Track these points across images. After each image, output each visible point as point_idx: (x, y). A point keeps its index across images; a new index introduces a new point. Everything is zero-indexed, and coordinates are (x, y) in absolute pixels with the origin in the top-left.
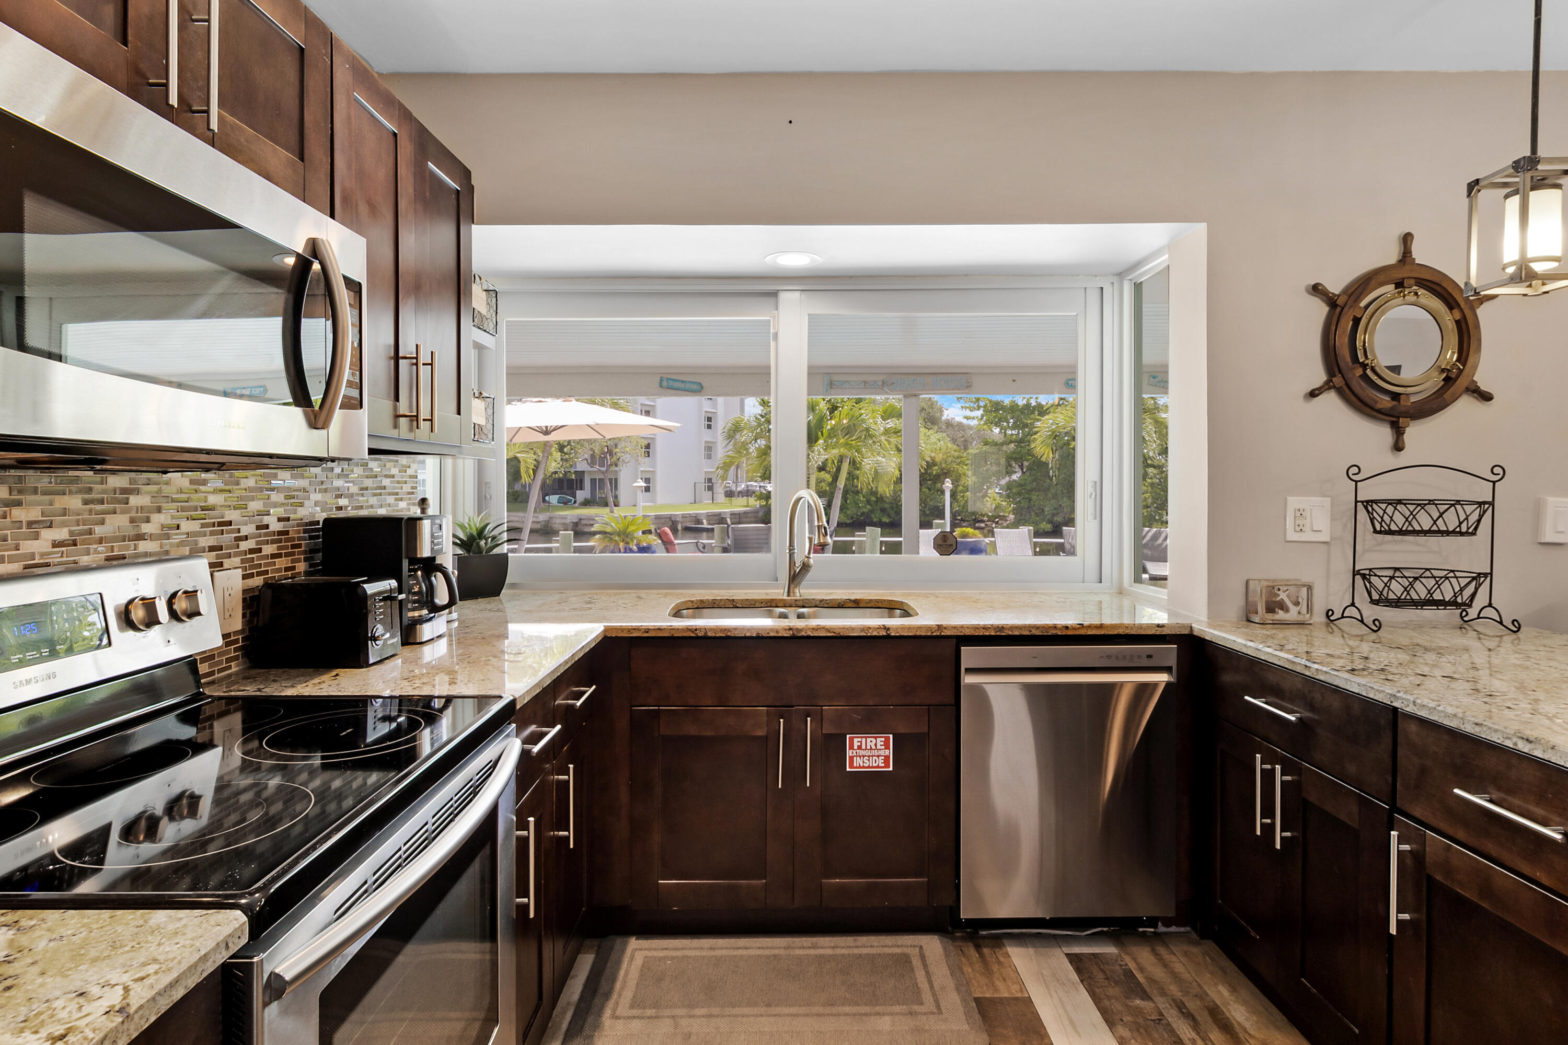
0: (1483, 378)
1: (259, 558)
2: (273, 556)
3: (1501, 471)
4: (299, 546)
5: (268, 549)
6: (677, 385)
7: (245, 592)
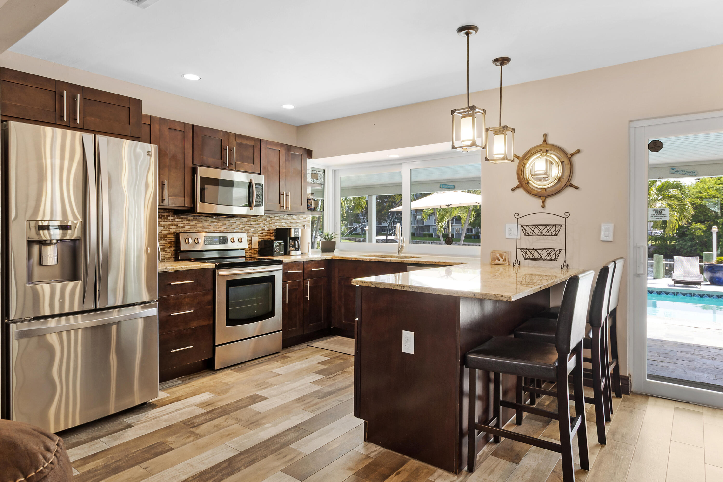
0: (575, 182)
1: (262, 235)
2: (266, 235)
3: (568, 214)
4: (273, 234)
5: (264, 234)
6: (445, 186)
7: (258, 241)
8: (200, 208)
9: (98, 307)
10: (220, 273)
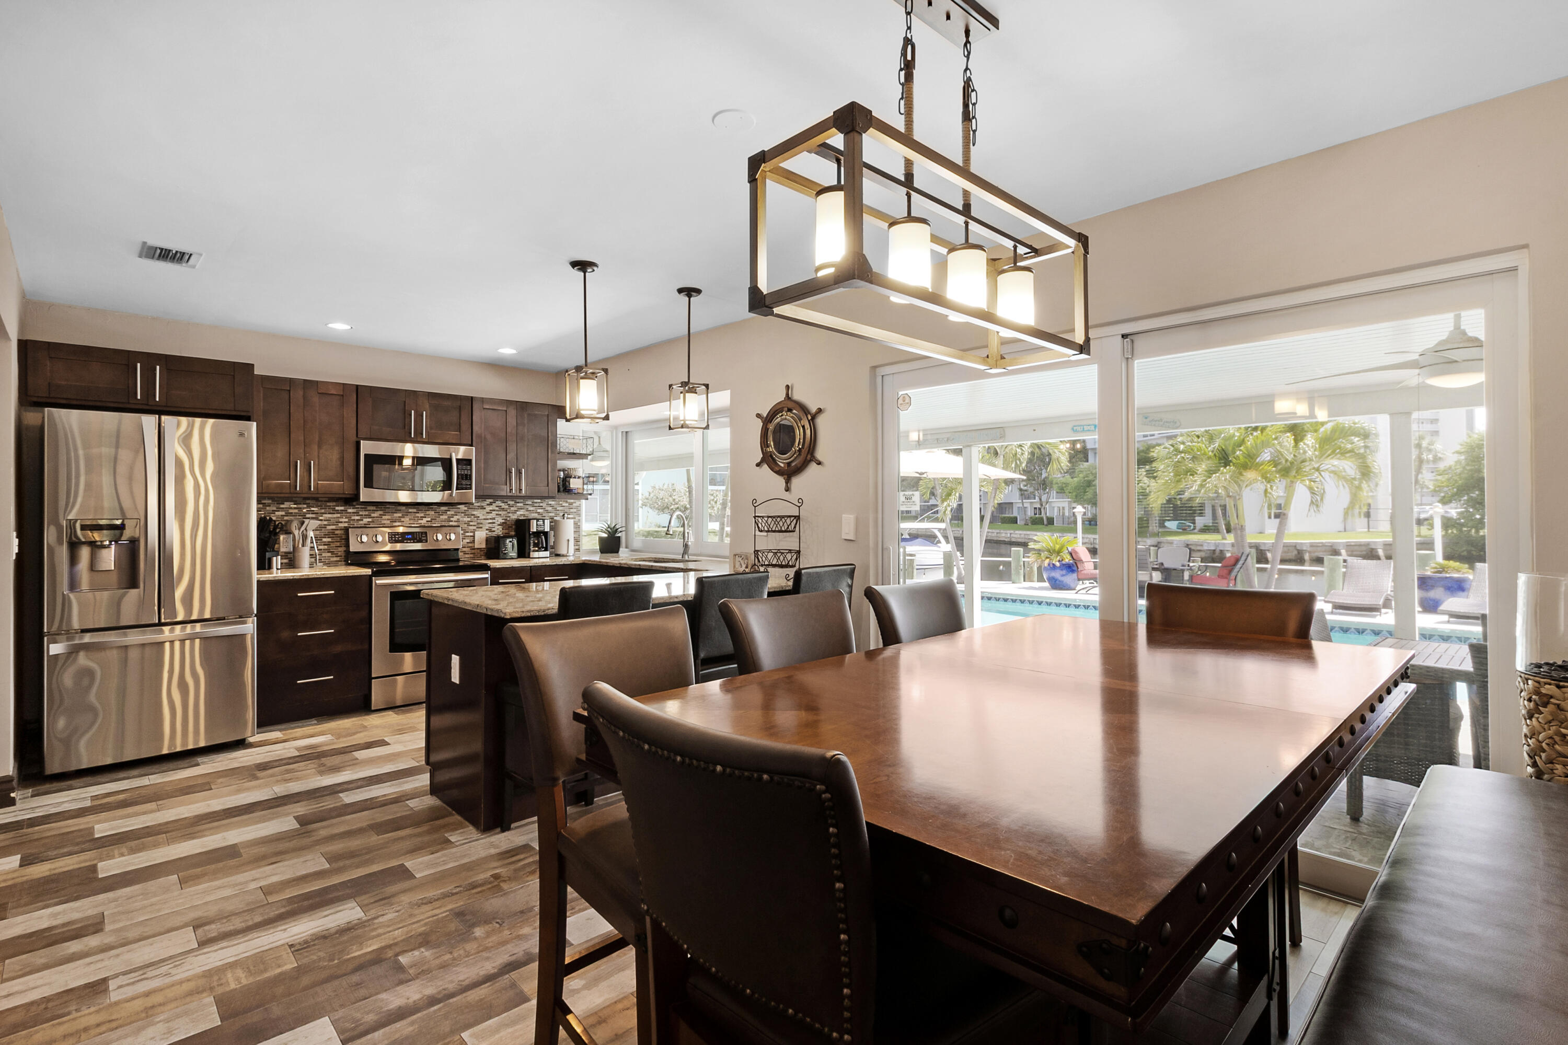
1: (493, 530)
2: (498, 530)
3: (801, 501)
4: (508, 528)
7: (486, 538)
8: (365, 495)
9: (163, 621)
10: (377, 582)
